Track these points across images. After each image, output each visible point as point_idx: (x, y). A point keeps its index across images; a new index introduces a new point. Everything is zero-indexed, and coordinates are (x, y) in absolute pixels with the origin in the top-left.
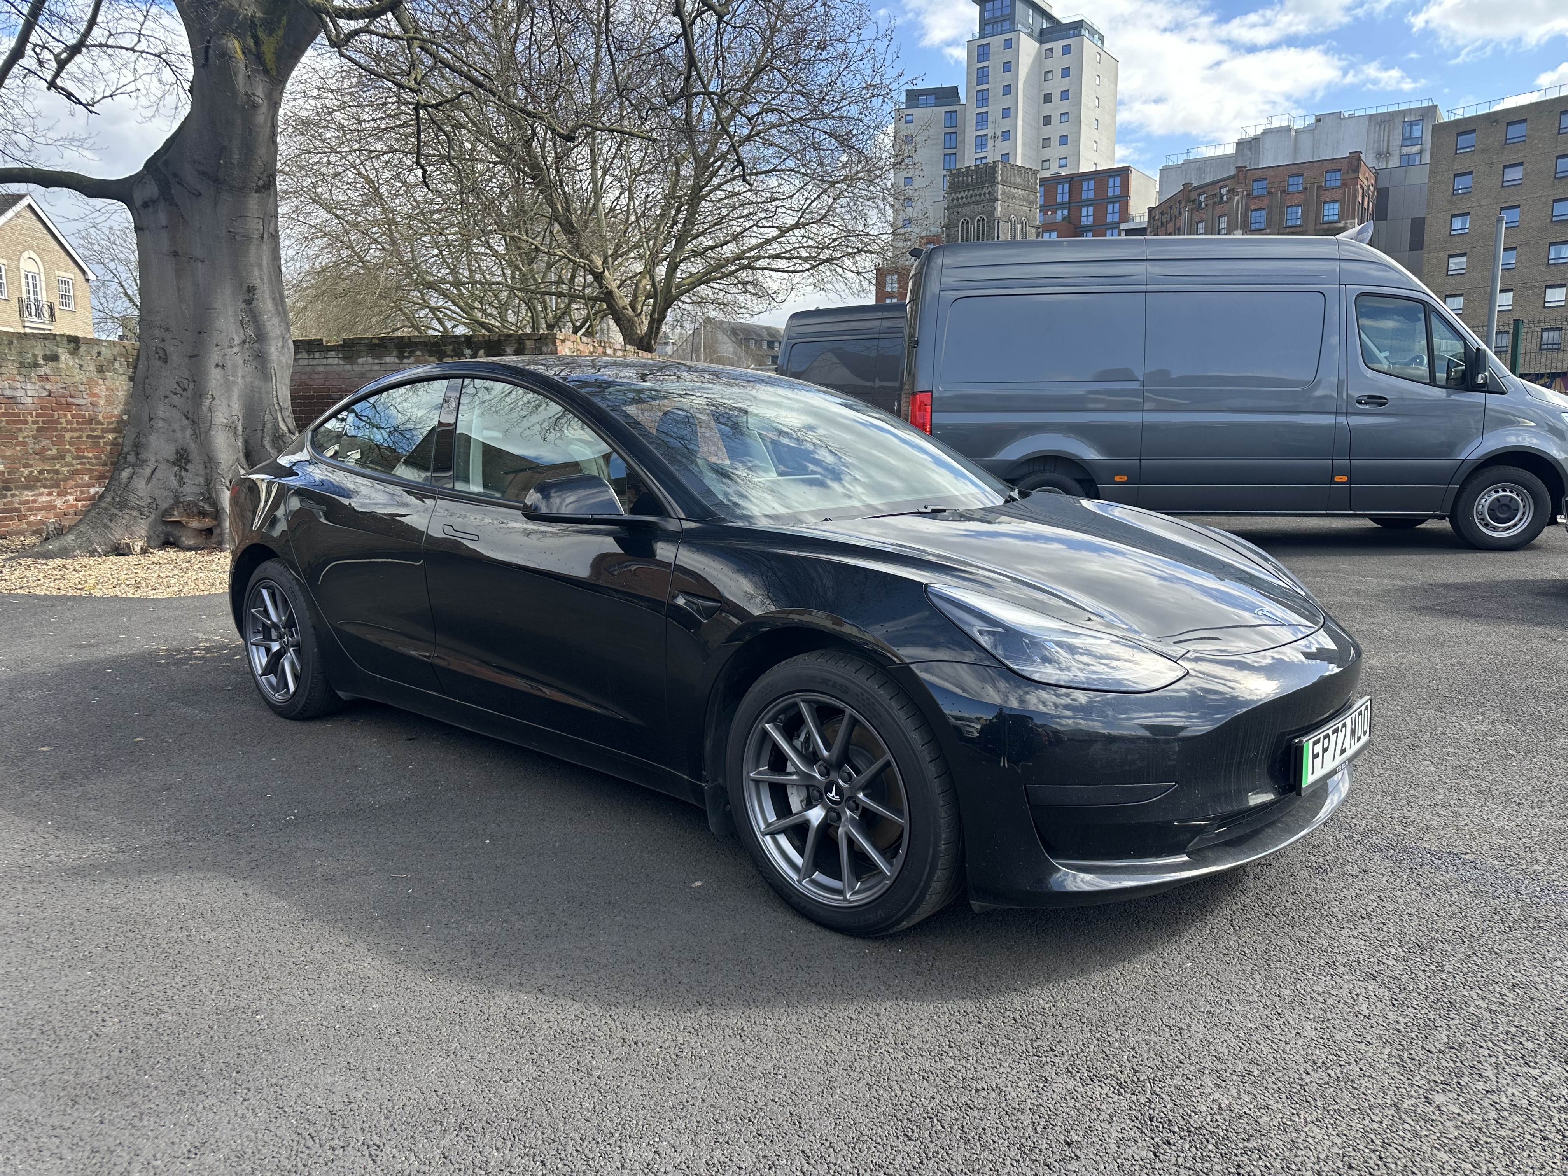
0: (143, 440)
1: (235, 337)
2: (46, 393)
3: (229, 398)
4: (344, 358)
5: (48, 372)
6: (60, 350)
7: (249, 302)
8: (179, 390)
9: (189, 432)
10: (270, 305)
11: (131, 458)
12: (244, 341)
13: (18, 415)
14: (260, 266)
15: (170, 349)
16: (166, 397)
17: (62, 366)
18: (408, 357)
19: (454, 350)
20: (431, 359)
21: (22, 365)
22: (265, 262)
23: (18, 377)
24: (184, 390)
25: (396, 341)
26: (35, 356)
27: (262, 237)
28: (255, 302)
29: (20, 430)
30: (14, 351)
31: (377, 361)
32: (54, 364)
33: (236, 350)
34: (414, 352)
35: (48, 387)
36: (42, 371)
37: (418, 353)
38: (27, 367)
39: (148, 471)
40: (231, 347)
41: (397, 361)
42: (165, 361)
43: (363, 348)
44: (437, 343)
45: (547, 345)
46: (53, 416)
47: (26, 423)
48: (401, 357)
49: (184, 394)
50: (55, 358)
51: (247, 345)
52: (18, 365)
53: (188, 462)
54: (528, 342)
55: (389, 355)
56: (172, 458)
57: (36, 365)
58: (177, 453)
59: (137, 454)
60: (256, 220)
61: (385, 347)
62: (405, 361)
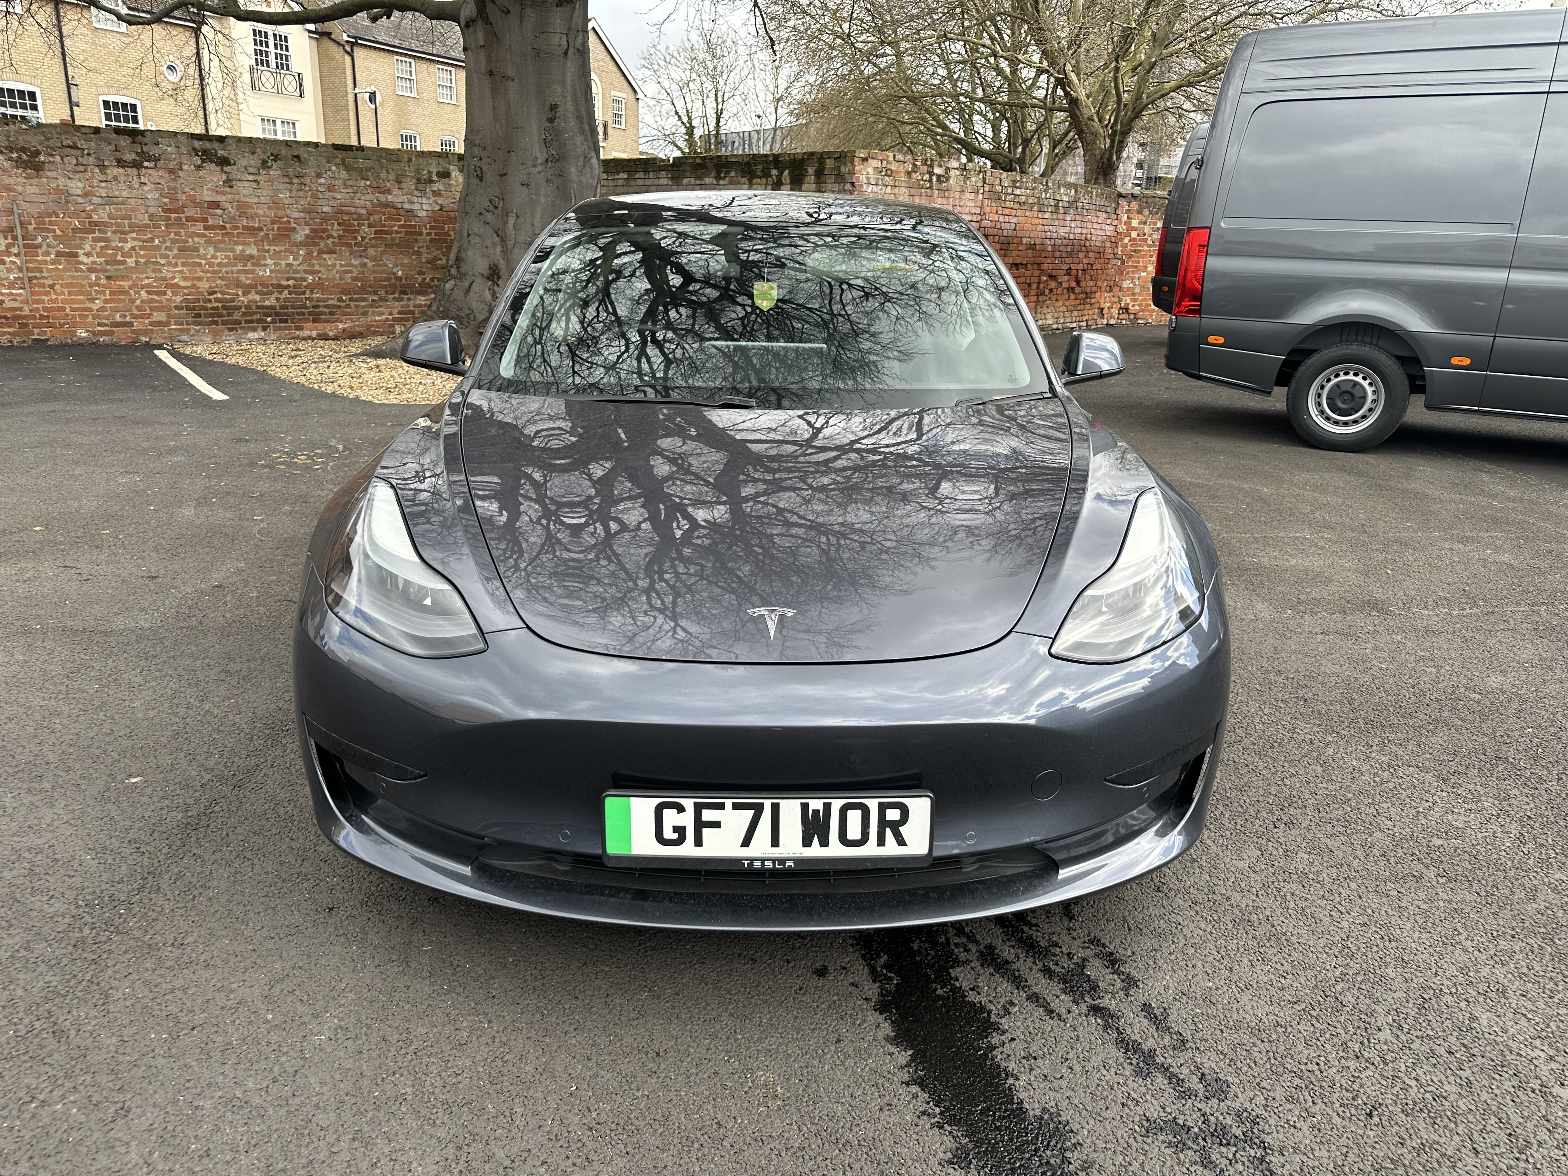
0: (463, 255)
1: (538, 155)
2: (438, 208)
3: (533, 216)
4: (672, 178)
5: (441, 187)
6: (451, 167)
7: (551, 120)
8: (491, 208)
9: (499, 249)
10: (572, 123)
11: (454, 271)
12: (547, 160)
13: (414, 227)
14: (563, 83)
15: (485, 168)
16: (481, 214)
17: (453, 182)
18: (724, 178)
19: (763, 171)
20: (743, 180)
21: (419, 181)
22: (569, 80)
23: (415, 192)
24: (496, 207)
25: (715, 161)
26: (430, 173)
27: (566, 53)
28: (557, 121)
29: (416, 240)
30: (412, 169)
31: (698, 182)
32: (446, 180)
33: (539, 169)
34: (728, 172)
35: (440, 202)
36: (435, 186)
37: (733, 174)
38: (422, 183)
39: (466, 284)
40: (535, 166)
41: (715, 182)
42: (481, 180)
43: (688, 168)
44: (748, 162)
45: (845, 164)
46: (443, 228)
47: (421, 234)
48: (718, 178)
49: (496, 211)
50: (446, 175)
51: (550, 164)
52: (414, 181)
53: (499, 277)
54: (828, 161)
55: (708, 176)
56: (486, 273)
57: (431, 181)
58: (490, 268)
59: (458, 268)
60: (558, 36)
61: (706, 167)
62: (721, 182)
